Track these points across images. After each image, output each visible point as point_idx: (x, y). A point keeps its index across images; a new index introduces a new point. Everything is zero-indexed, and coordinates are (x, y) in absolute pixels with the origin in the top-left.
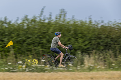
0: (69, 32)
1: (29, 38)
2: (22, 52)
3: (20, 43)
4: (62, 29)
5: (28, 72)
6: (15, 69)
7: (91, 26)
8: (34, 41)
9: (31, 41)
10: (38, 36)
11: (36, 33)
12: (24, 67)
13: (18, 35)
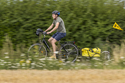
0: (85, 12)
1: (27, 20)
2: (17, 40)
3: (14, 27)
4: (73, 7)
5: (33, 69)
6: (15, 66)
7: (115, 3)
8: (34, 25)
9: (30, 25)
10: (40, 16)
11: (38, 13)
12: (28, 62)
13: (11, 17)
